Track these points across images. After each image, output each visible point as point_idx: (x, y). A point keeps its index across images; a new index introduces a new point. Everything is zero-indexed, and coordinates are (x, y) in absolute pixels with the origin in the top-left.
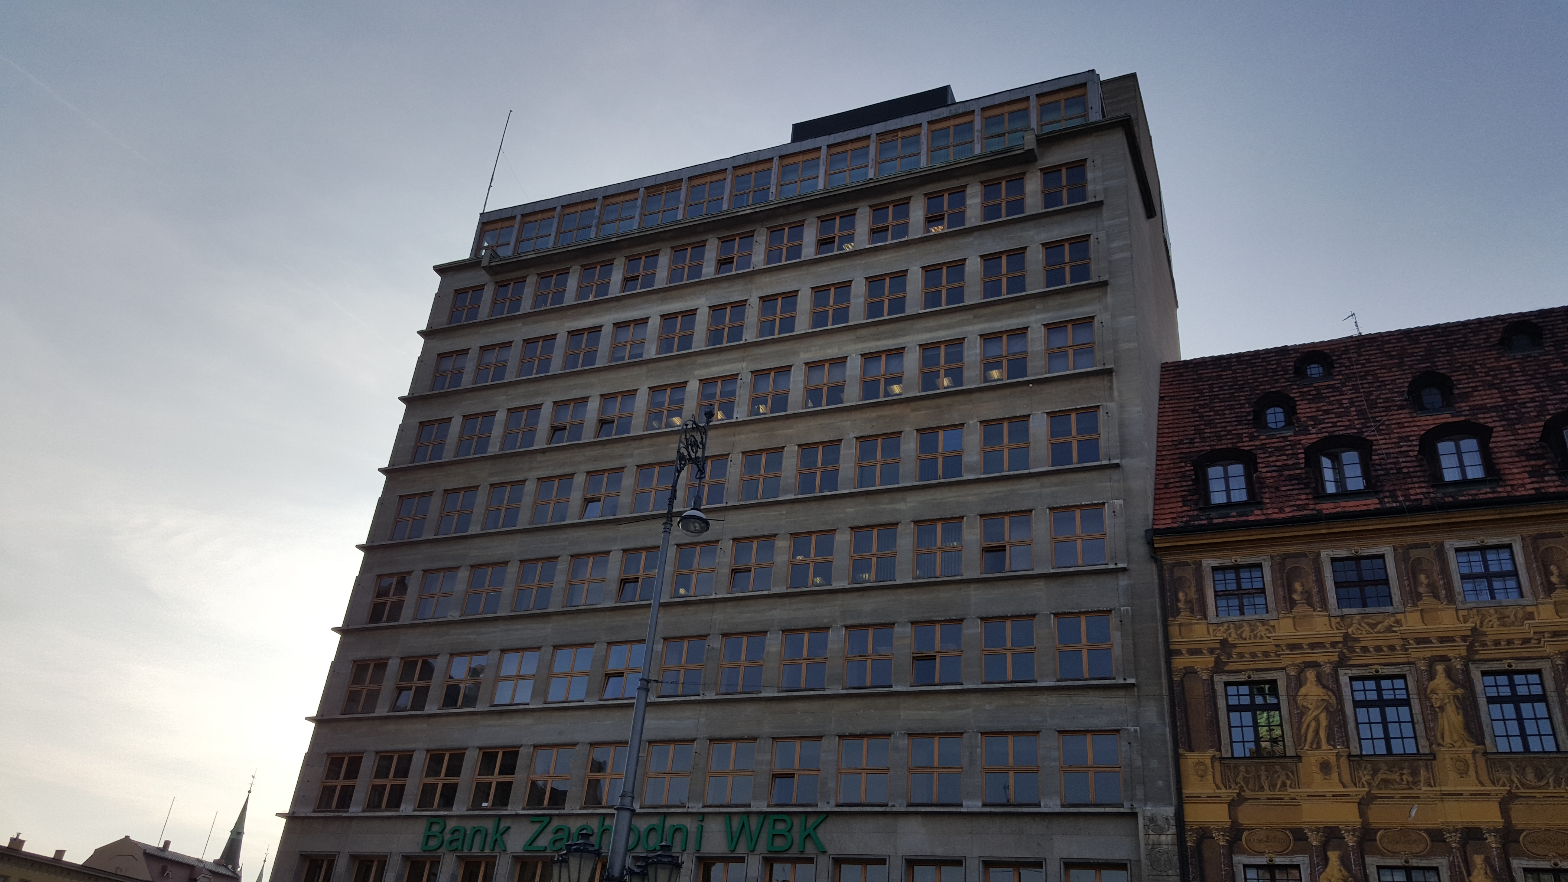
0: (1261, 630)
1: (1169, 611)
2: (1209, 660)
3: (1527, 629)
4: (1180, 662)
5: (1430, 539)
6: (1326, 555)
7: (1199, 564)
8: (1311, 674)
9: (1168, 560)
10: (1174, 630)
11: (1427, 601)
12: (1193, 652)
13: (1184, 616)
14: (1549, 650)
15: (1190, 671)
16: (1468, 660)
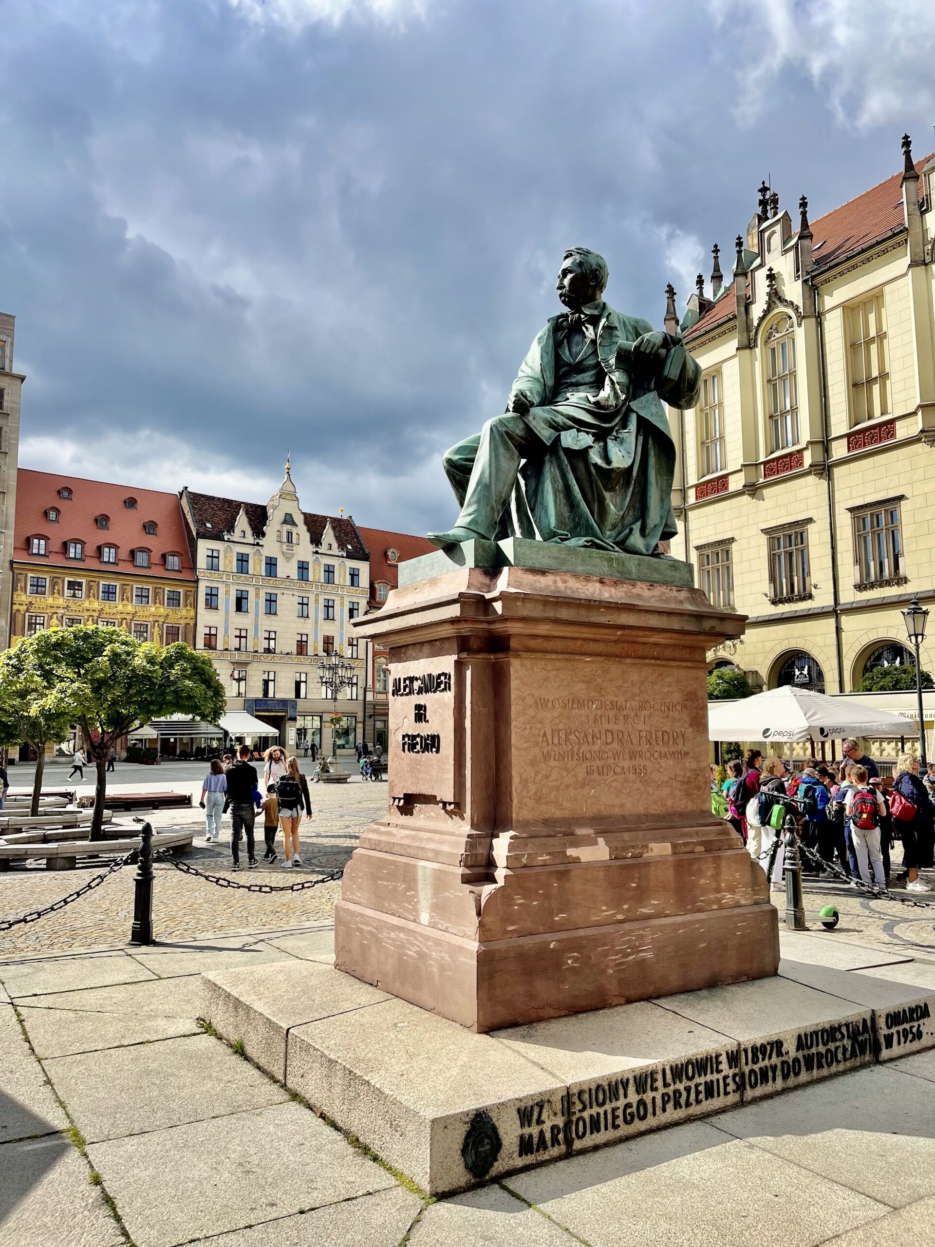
0: (43, 600)
1: (14, 589)
2: (25, 608)
3: (114, 611)
4: (15, 607)
5: (97, 580)
6: (67, 579)
7: (27, 575)
8: (55, 616)
9: (16, 571)
10: (15, 596)
11: (92, 599)
12: (20, 604)
13: (19, 592)
14: (118, 617)
15: (18, 610)
16: (98, 617)
